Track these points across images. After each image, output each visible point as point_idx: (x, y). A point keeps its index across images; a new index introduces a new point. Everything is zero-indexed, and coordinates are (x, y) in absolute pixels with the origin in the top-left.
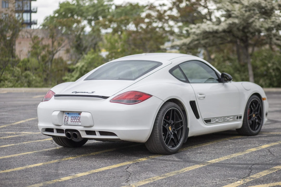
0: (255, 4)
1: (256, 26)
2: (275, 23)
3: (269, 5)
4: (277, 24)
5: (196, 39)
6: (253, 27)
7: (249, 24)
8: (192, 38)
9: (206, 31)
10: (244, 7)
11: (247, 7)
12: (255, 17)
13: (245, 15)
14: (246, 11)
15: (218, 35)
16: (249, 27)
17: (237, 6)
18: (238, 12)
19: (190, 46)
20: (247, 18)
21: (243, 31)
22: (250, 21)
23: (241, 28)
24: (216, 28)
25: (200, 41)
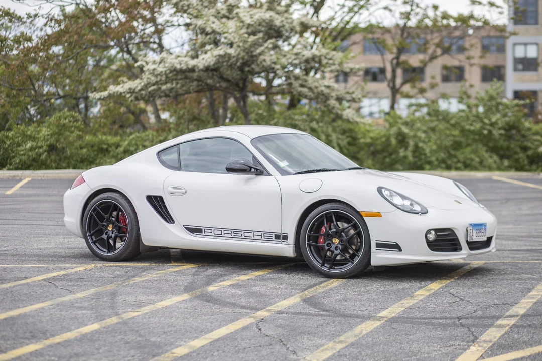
0: (264, 20)
1: (265, 60)
2: (300, 56)
4: (304, 58)
5: (154, 81)
6: (259, 63)
7: (256, 56)
8: (149, 80)
9: (175, 67)
10: (245, 27)
11: (249, 25)
12: (266, 45)
13: (247, 41)
14: (250, 34)
15: (195, 75)
16: (253, 63)
17: (232, 25)
18: (233, 34)
19: (142, 94)
20: (251, 46)
21: (241, 69)
22: (258, 51)
23: (239, 64)
24: (192, 63)
25: (160, 86)
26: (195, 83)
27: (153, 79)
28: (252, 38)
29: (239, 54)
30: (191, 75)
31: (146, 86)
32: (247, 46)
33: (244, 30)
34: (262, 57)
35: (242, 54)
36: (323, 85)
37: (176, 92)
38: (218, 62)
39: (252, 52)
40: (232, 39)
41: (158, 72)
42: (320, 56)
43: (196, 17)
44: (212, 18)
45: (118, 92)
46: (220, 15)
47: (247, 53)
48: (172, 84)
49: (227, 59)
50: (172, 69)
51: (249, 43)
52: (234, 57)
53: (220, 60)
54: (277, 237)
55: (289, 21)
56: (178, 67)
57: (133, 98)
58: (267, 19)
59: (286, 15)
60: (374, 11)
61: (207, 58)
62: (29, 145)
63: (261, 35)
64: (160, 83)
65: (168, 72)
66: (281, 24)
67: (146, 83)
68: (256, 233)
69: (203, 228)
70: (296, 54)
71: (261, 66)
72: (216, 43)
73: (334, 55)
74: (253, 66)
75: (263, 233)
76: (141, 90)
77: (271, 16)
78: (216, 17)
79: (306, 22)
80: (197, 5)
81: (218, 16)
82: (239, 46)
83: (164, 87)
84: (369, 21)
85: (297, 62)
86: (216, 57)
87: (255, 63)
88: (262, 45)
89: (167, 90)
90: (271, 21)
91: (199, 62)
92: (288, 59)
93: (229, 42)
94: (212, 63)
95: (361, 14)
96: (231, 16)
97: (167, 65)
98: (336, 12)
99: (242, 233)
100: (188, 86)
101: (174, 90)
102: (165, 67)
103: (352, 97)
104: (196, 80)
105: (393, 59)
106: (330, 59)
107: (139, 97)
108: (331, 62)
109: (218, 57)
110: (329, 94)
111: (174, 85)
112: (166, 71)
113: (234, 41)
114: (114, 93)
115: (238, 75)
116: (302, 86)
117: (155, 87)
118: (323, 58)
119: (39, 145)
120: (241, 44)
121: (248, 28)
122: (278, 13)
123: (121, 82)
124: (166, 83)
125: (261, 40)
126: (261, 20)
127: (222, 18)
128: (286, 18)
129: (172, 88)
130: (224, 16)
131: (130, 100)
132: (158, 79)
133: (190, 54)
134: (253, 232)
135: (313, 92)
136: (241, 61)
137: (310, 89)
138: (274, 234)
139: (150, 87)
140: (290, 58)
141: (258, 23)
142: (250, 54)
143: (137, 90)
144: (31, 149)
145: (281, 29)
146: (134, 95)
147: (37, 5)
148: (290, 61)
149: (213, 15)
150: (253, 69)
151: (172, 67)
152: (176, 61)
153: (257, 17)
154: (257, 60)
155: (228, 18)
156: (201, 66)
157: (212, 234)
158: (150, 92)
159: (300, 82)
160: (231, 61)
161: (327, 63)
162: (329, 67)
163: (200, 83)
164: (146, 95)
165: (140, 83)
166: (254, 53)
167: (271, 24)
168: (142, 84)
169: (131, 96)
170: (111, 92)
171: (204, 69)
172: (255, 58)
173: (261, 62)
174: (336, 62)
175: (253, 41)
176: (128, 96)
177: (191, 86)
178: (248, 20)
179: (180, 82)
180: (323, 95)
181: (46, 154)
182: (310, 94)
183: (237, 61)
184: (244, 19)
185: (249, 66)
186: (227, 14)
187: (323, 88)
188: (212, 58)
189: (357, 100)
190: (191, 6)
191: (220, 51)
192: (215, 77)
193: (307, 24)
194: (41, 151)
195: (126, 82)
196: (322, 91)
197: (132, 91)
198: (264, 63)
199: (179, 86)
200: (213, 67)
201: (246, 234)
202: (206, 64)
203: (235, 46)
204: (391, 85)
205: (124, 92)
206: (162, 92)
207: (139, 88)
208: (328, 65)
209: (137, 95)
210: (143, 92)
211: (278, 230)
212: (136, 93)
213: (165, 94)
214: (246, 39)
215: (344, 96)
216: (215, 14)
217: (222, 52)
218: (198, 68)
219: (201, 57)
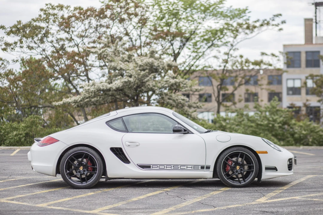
0: (148, 63)
1: (149, 85)
2: (168, 83)
3: (161, 64)
4: (171, 83)
5: (88, 96)
6: (146, 86)
7: (145, 82)
8: (85, 96)
9: (100, 88)
10: (138, 67)
11: (141, 66)
12: (150, 76)
13: (140, 74)
14: (141, 70)
15: (110, 93)
16: (143, 86)
17: (131, 65)
18: (132, 71)
19: (81, 103)
20: (142, 77)
21: (136, 89)
22: (146, 80)
23: (135, 87)
24: (109, 86)
25: (91, 99)
26: (110, 97)
27: (87, 95)
28: (143, 73)
29: (135, 81)
30: (108, 93)
31: (83, 99)
32: (140, 77)
33: (138, 68)
34: (148, 83)
35: (137, 81)
36: (180, 99)
37: (100, 102)
38: (123, 86)
39: (142, 80)
40: (132, 73)
41: (91, 91)
42: (180, 82)
43: (111, 61)
44: (120, 62)
45: (68, 102)
46: (124, 60)
47: (140, 81)
48: (97, 98)
49: (128, 84)
50: (98, 89)
51: (141, 76)
52: (132, 83)
53: (125, 85)
54: (202, 168)
55: (162, 63)
56: (102, 88)
57: (76, 106)
58: (150, 62)
59: (160, 60)
60: (208, 59)
61: (118, 83)
62: (15, 133)
63: (147, 71)
64: (91, 97)
65: (96, 91)
66: (157, 65)
67: (83, 97)
68: (188, 166)
69: (151, 165)
70: (166, 81)
71: (147, 88)
72: (122, 75)
73: (187, 82)
74: (143, 88)
75: (193, 166)
76: (81, 101)
77: (152, 61)
78: (122, 61)
79: (171, 64)
80: (112, 54)
81: (123, 60)
82: (135, 77)
83: (93, 100)
84: (205, 64)
85: (166, 85)
86: (122, 82)
87: (144, 86)
88: (148, 77)
89: (95, 101)
90: (152, 63)
91: (113, 86)
92: (161, 84)
93: (130, 75)
94: (121, 86)
95: (200, 60)
96: (130, 61)
97: (96, 87)
98: (186, 60)
99: (179, 167)
100: (106, 99)
101: (99, 101)
102: (95, 88)
103: (196, 105)
104: (110, 96)
105: (218, 86)
106: (185, 84)
107: (79, 105)
108: (185, 86)
109: (124, 83)
110: (184, 103)
111: (98, 99)
112: (95, 90)
113: (133, 74)
114: (66, 102)
115: (134, 93)
116: (169, 99)
117: (88, 100)
118: (181, 83)
119: (20, 133)
120: (137, 76)
121: (140, 67)
122: (156, 59)
123: (69, 97)
124: (94, 97)
125: (147, 74)
126: (147, 63)
127: (125, 62)
128: (161, 62)
129: (97, 100)
130: (126, 61)
131: (74, 107)
132: (90, 95)
133: (107, 81)
134: (186, 166)
135: (176, 103)
136: (136, 85)
137: (174, 101)
138: (200, 166)
139: (85, 99)
140: (163, 83)
141: (145, 64)
142: (141, 81)
143: (78, 101)
144: (16, 135)
145: (158, 68)
146: (77, 104)
147: (18, 55)
148: (163, 85)
149: (120, 60)
150: (142, 89)
151: (99, 88)
152: (101, 85)
153: (145, 61)
154: (145, 84)
155: (129, 62)
156: (114, 88)
157: (158, 168)
158: (85, 102)
159: (168, 97)
160: (131, 85)
161: (183, 86)
162: (184, 88)
163: (113, 97)
164: (83, 104)
165: (80, 97)
166: (144, 81)
167: (152, 65)
168: (81, 98)
169: (75, 104)
170: (64, 102)
171: (116, 89)
172: (144, 84)
173: (147, 86)
174: (188, 86)
175: (143, 74)
176: (73, 104)
177: (108, 99)
178: (140, 63)
179: (102, 97)
180: (181, 104)
181: (24, 138)
182: (174, 103)
183: (134, 85)
184: (138, 62)
185: (140, 88)
186: (128, 60)
187: (181, 101)
188: (120, 83)
189: (199, 107)
190: (108, 55)
191: (125, 79)
192: (121, 94)
193: (171, 65)
194: (21, 136)
195: (72, 97)
196: (180, 102)
197: (75, 102)
198: (149, 86)
199: (101, 99)
200: (120, 88)
201: (181, 167)
202: (117, 87)
203: (133, 77)
204: (217, 99)
205: (72, 102)
206: (92, 102)
207: (80, 100)
208: (183, 87)
209: (78, 104)
210: (82, 102)
211: (203, 164)
212: (78, 102)
213: (94, 103)
214: (139, 73)
215: (192, 104)
216: (122, 60)
217: (126, 80)
218: (112, 88)
219: (114, 83)
